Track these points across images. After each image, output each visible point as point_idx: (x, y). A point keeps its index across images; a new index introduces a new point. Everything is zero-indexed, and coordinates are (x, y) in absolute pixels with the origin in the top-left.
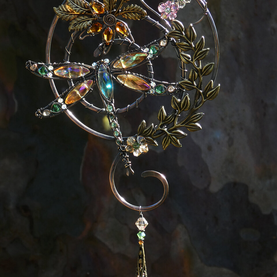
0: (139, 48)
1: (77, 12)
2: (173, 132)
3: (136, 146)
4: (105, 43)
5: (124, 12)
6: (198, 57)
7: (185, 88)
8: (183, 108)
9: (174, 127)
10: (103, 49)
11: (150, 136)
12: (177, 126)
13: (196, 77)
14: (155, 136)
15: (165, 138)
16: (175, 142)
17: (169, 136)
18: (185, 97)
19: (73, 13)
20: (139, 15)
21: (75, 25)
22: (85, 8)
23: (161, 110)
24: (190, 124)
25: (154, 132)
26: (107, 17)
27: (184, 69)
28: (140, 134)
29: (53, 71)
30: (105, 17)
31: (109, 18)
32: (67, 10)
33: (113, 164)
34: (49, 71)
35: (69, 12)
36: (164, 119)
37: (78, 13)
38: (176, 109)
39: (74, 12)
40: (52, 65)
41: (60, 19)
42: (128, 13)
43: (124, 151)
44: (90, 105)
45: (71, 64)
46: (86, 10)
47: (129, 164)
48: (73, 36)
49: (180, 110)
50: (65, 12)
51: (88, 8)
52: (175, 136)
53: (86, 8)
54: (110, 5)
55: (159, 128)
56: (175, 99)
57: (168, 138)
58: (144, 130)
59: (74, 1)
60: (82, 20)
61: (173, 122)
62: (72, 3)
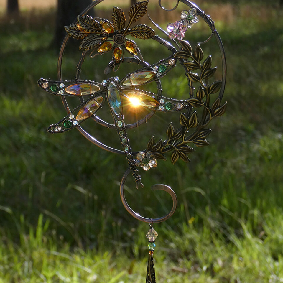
0: (148, 66)
1: (88, 31)
2: (181, 148)
3: (146, 161)
4: (115, 62)
5: (133, 32)
6: (205, 76)
7: (193, 106)
8: (191, 124)
9: (182, 143)
10: (113, 67)
11: (159, 151)
12: (185, 143)
13: (204, 96)
14: (164, 151)
15: (174, 154)
16: (183, 157)
17: (178, 151)
18: (193, 114)
19: (83, 32)
20: (147, 34)
21: (85, 44)
22: (95, 27)
23: (169, 126)
24: (197, 141)
25: (163, 148)
26: (116, 37)
28: (149, 149)
29: (64, 88)
30: (115, 36)
31: (118, 38)
32: (78, 29)
33: (123, 178)
34: (60, 89)
35: (80, 31)
36: (172, 135)
37: (89, 32)
38: (184, 126)
39: (84, 31)
40: (63, 83)
41: (71, 38)
42: (137, 32)
43: (133, 166)
44: (101, 120)
45: (82, 81)
46: (96, 29)
47: (139, 178)
48: (84, 54)
49: (188, 127)
50: (76, 30)
51: (98, 28)
52: (182, 151)
53: (96, 28)
54: (119, 24)
55: (168, 144)
56: (183, 117)
57: (176, 153)
58: (153, 146)
59: (84, 20)
60: (92, 39)
61: (181, 138)
62: (82, 22)
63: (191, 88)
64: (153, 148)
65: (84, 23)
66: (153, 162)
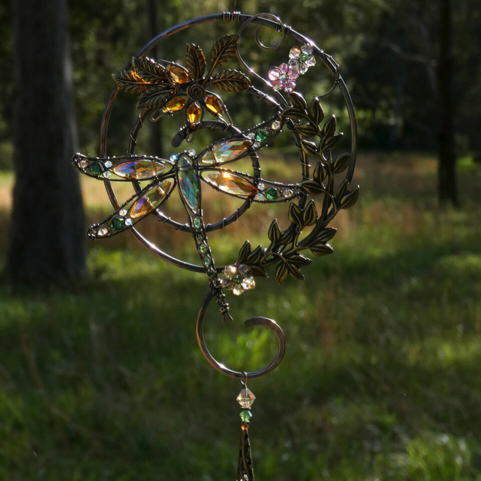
0: (239, 132)
1: (148, 81)
2: (292, 257)
3: (237, 280)
4: (189, 127)
5: (218, 80)
6: (327, 147)
7: (309, 192)
8: (306, 221)
9: (293, 250)
10: (187, 135)
11: (257, 264)
12: (297, 249)
13: (325, 176)
14: (265, 264)
15: (280, 268)
16: (294, 272)
17: (286, 263)
18: (310, 205)
19: (141, 83)
20: (239, 84)
21: (145, 99)
22: (158, 74)
23: (273, 225)
24: (316, 246)
25: (263, 258)
26: (192, 89)
27: (307, 163)
28: (243, 261)
29: (112, 168)
30: (190, 88)
31: (195, 89)
32: (133, 78)
34: (106, 169)
35: (135, 81)
36: (278, 238)
37: (149, 83)
38: (297, 223)
39: (142, 81)
40: (110, 160)
41: (121, 92)
42: (223, 81)
43: (218, 288)
44: (167, 218)
45: (139, 158)
46: (161, 78)
47: (226, 306)
48: (142, 117)
49: (302, 224)
50: (129, 81)
51: (163, 75)
52: (293, 263)
53: (160, 76)
54: (196, 70)
55: (271, 251)
56: (294, 209)
57: (284, 266)
58: (248, 255)
59: (143, 64)
60: (155, 93)
61: (292, 243)
62: (139, 68)
63: (305, 165)
64: (249, 258)
65: (142, 69)
66: (248, 281)
